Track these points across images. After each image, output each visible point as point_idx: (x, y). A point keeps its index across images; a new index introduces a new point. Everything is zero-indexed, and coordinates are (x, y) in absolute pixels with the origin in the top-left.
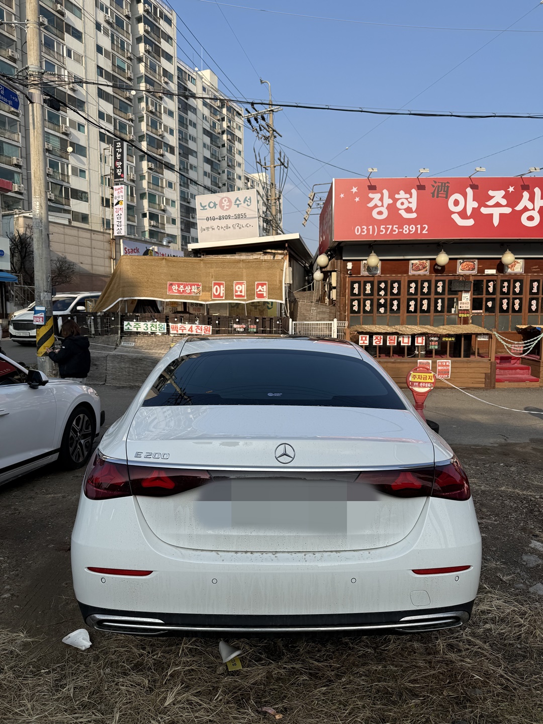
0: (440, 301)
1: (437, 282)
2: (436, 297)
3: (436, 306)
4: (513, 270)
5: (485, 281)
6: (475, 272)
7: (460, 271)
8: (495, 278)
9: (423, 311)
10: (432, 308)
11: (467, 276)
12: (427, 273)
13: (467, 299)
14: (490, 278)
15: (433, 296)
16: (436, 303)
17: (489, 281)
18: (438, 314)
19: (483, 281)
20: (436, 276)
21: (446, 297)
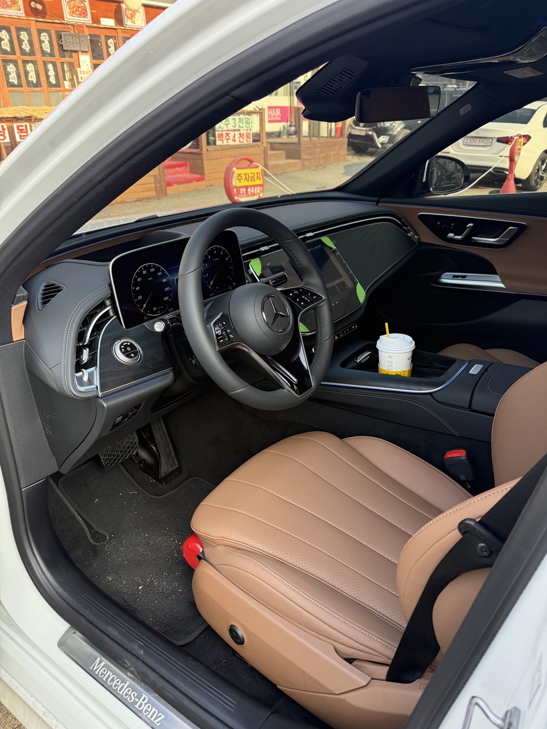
0: (50, 66)
1: (40, 32)
2: (45, 59)
3: (48, 77)
4: (134, 22)
5: (103, 37)
6: (88, 20)
7: (69, 17)
8: (113, 33)
9: (30, 84)
10: (43, 79)
11: (79, 26)
12: (21, 13)
13: (87, 65)
14: (109, 33)
15: (38, 57)
16: (47, 71)
17: (107, 38)
18: (53, 89)
19: (99, 36)
20: (36, 21)
21: (58, 59)
